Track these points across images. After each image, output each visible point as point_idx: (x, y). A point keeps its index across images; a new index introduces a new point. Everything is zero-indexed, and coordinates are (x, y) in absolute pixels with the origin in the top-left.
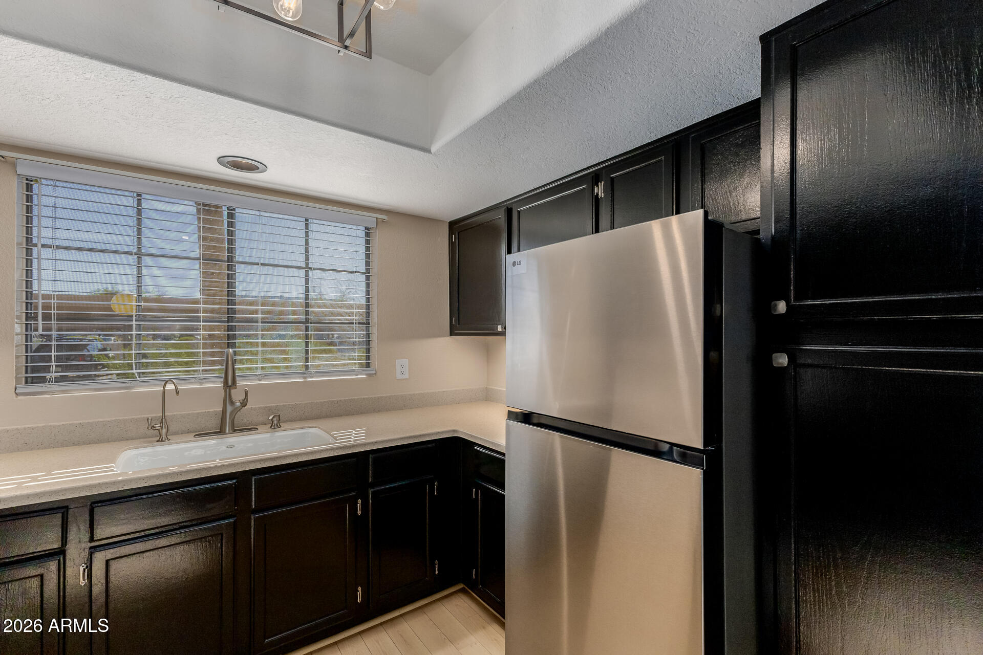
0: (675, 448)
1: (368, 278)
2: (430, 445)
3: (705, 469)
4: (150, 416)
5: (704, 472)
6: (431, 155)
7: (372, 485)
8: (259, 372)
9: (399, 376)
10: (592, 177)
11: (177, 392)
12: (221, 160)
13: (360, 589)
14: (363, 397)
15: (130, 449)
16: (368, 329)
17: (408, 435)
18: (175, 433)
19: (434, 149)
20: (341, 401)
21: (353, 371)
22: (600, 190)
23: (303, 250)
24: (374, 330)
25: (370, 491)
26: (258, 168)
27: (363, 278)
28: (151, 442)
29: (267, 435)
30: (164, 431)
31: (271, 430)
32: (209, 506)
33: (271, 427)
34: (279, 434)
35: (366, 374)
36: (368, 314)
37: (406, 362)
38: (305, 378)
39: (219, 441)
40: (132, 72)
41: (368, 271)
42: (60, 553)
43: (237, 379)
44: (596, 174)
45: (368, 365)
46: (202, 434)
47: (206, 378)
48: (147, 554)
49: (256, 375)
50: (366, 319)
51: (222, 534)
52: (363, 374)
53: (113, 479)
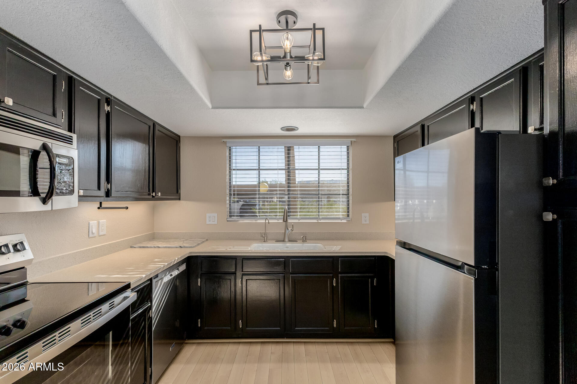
0: (466, 266)
1: (348, 172)
2: (372, 258)
3: (476, 277)
4: (261, 232)
5: (476, 280)
6: (364, 109)
7: (341, 273)
8: (299, 217)
9: (364, 222)
10: (469, 99)
11: (269, 223)
12: (282, 129)
13: (335, 321)
14: (344, 232)
15: (255, 243)
16: (348, 198)
17: (358, 251)
18: (270, 240)
19: (365, 106)
20: (333, 232)
21: (339, 218)
22: (474, 107)
23: (317, 161)
24: (351, 198)
25: (340, 275)
26: (295, 129)
27: (346, 171)
28: (262, 242)
29: (301, 244)
30: (266, 238)
31: (302, 242)
32: (275, 267)
33: (302, 241)
34: (306, 244)
35: (347, 220)
36: (348, 190)
37: (367, 215)
38: (317, 220)
39: (284, 244)
40: (249, 109)
41: (348, 168)
42: (235, 273)
43: (288, 219)
44: (472, 97)
45: (348, 216)
46: (278, 241)
47: (279, 218)
48: (257, 280)
49: (297, 218)
50: (347, 193)
51: (280, 280)
52: (345, 220)
53: (248, 251)
